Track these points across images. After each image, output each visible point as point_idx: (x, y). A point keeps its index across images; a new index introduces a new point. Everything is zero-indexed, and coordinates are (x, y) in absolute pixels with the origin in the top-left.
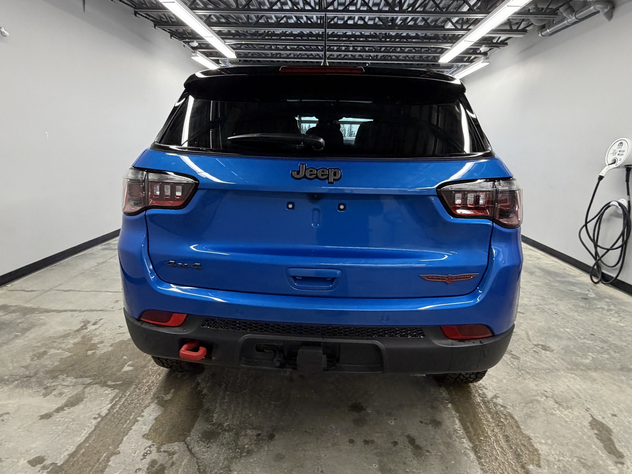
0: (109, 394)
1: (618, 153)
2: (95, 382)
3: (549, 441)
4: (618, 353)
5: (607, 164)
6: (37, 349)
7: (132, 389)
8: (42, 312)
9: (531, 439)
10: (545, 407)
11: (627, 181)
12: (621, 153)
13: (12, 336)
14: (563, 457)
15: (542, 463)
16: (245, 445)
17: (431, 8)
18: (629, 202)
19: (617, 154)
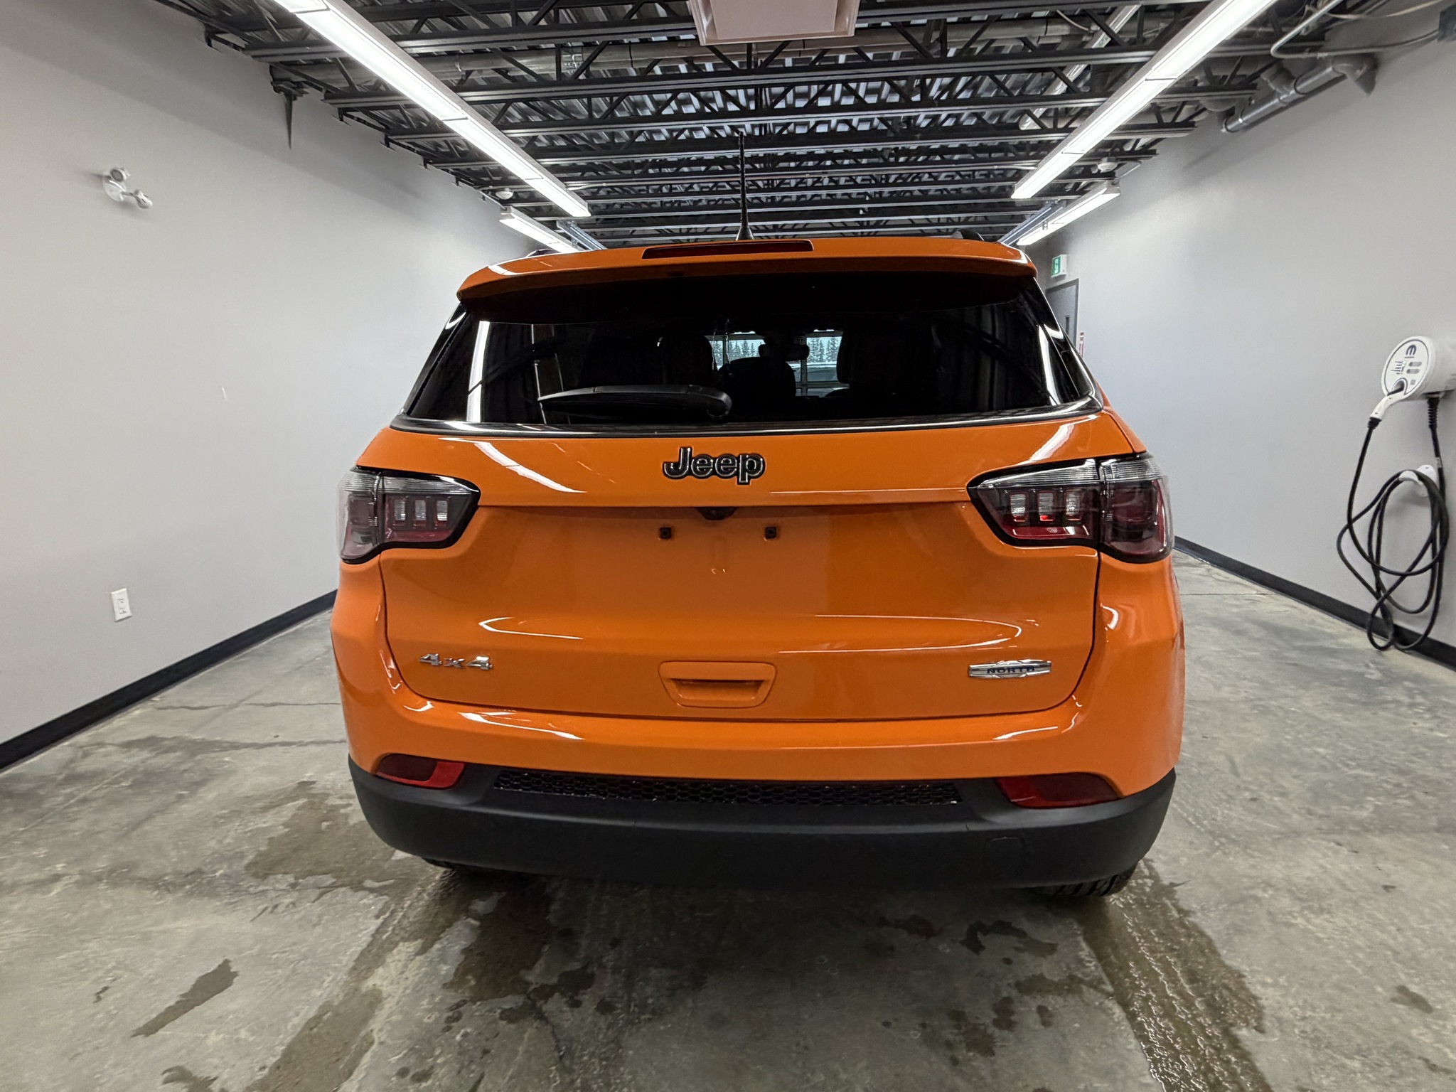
0: (370, 905)
1: (1407, 367)
2: (339, 883)
3: (1282, 980)
4: (1433, 794)
5: (1386, 393)
6: (222, 821)
7: (415, 894)
8: (224, 749)
9: (1244, 976)
10: (1271, 910)
11: (1433, 426)
12: (1413, 368)
13: (172, 798)
14: (1314, 1011)
15: (1267, 1024)
16: (647, 998)
17: (989, 89)
18: (1440, 472)
19: (1406, 369)
